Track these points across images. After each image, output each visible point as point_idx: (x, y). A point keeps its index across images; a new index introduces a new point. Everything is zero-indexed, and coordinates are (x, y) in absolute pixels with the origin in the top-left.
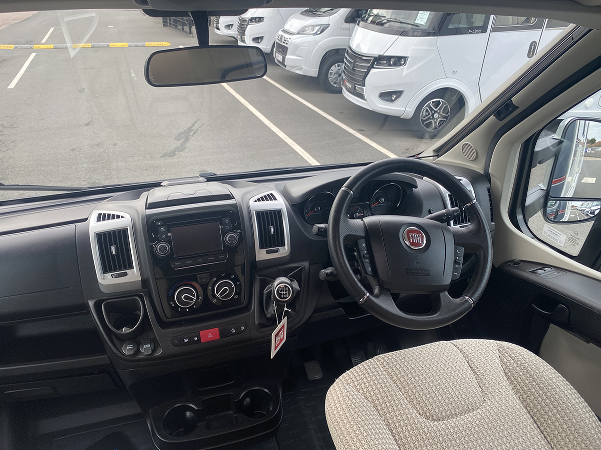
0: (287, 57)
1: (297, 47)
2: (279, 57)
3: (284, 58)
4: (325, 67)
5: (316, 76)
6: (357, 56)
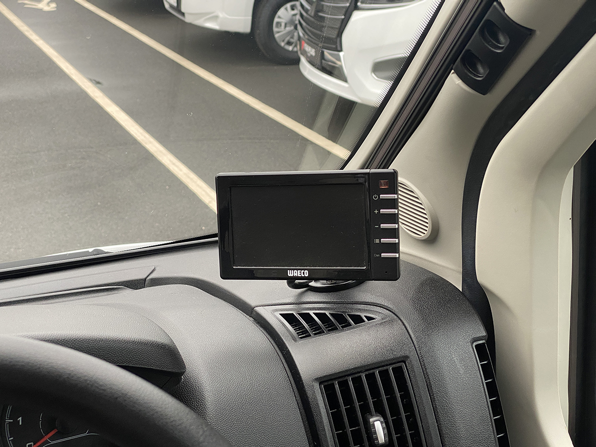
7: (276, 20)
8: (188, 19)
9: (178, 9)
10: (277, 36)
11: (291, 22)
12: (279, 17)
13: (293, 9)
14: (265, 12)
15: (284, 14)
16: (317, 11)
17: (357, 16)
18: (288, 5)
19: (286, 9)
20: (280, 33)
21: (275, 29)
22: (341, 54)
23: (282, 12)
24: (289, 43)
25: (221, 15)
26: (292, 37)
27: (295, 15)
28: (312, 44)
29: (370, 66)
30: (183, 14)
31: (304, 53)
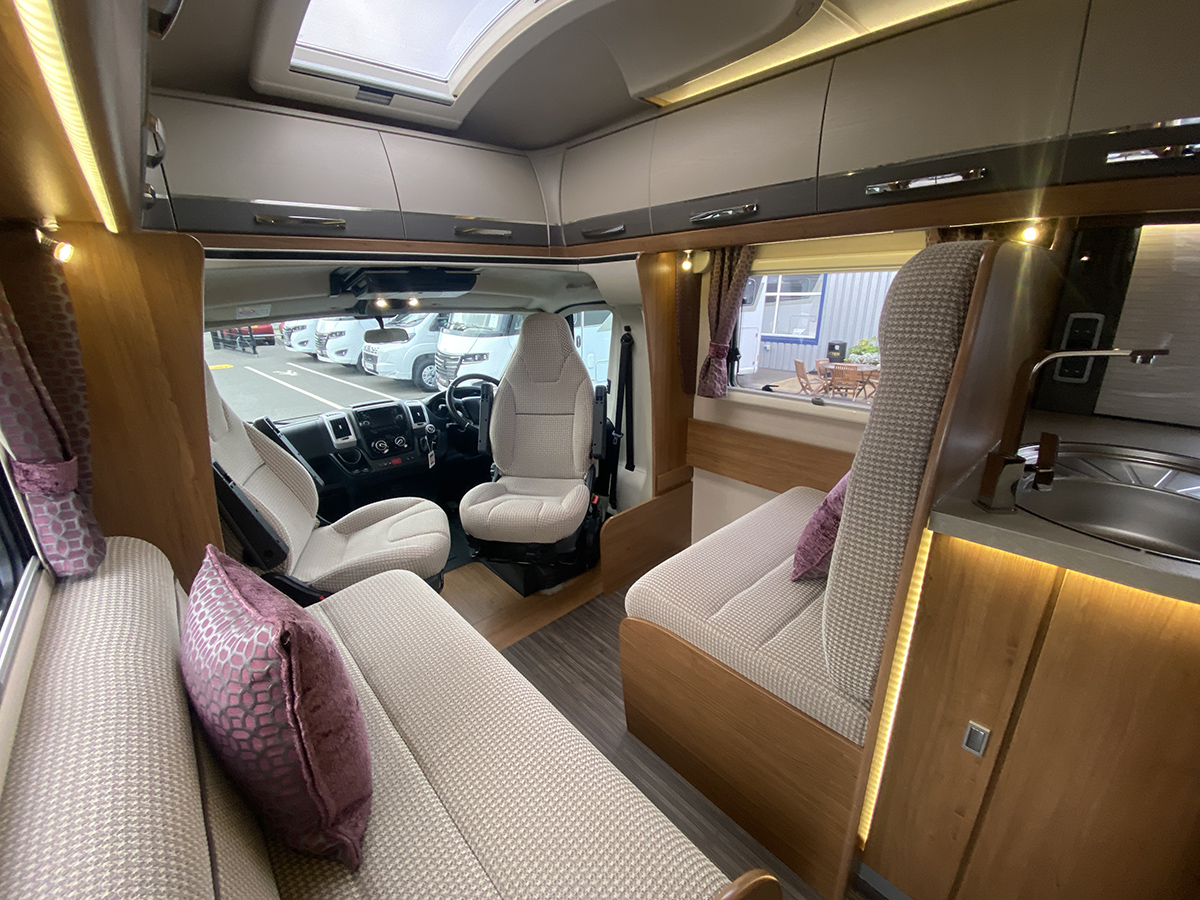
0: (378, 365)
1: (386, 354)
2: (368, 366)
3: (375, 366)
4: (418, 371)
5: (411, 378)
6: (446, 357)
11: (431, 374)
15: (427, 371)
20: (426, 379)
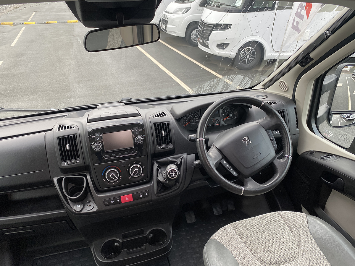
7: (192, 34)
8: (168, 33)
9: (165, 30)
10: (192, 38)
12: (193, 33)
13: (196, 31)
14: (189, 32)
16: (203, 31)
17: (213, 32)
18: (195, 30)
19: (195, 31)
21: (191, 36)
22: (209, 42)
23: (193, 32)
24: (195, 40)
25: (177, 32)
26: (196, 39)
27: (197, 33)
28: (201, 39)
29: (216, 45)
30: (167, 31)
31: (199, 41)
